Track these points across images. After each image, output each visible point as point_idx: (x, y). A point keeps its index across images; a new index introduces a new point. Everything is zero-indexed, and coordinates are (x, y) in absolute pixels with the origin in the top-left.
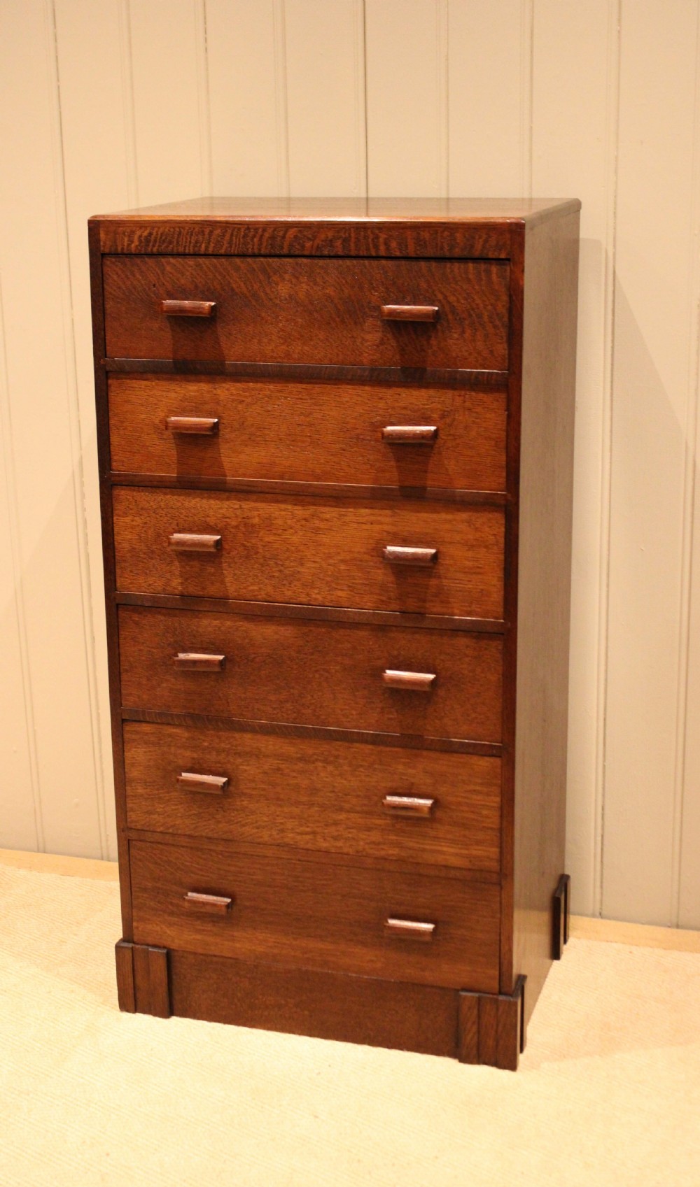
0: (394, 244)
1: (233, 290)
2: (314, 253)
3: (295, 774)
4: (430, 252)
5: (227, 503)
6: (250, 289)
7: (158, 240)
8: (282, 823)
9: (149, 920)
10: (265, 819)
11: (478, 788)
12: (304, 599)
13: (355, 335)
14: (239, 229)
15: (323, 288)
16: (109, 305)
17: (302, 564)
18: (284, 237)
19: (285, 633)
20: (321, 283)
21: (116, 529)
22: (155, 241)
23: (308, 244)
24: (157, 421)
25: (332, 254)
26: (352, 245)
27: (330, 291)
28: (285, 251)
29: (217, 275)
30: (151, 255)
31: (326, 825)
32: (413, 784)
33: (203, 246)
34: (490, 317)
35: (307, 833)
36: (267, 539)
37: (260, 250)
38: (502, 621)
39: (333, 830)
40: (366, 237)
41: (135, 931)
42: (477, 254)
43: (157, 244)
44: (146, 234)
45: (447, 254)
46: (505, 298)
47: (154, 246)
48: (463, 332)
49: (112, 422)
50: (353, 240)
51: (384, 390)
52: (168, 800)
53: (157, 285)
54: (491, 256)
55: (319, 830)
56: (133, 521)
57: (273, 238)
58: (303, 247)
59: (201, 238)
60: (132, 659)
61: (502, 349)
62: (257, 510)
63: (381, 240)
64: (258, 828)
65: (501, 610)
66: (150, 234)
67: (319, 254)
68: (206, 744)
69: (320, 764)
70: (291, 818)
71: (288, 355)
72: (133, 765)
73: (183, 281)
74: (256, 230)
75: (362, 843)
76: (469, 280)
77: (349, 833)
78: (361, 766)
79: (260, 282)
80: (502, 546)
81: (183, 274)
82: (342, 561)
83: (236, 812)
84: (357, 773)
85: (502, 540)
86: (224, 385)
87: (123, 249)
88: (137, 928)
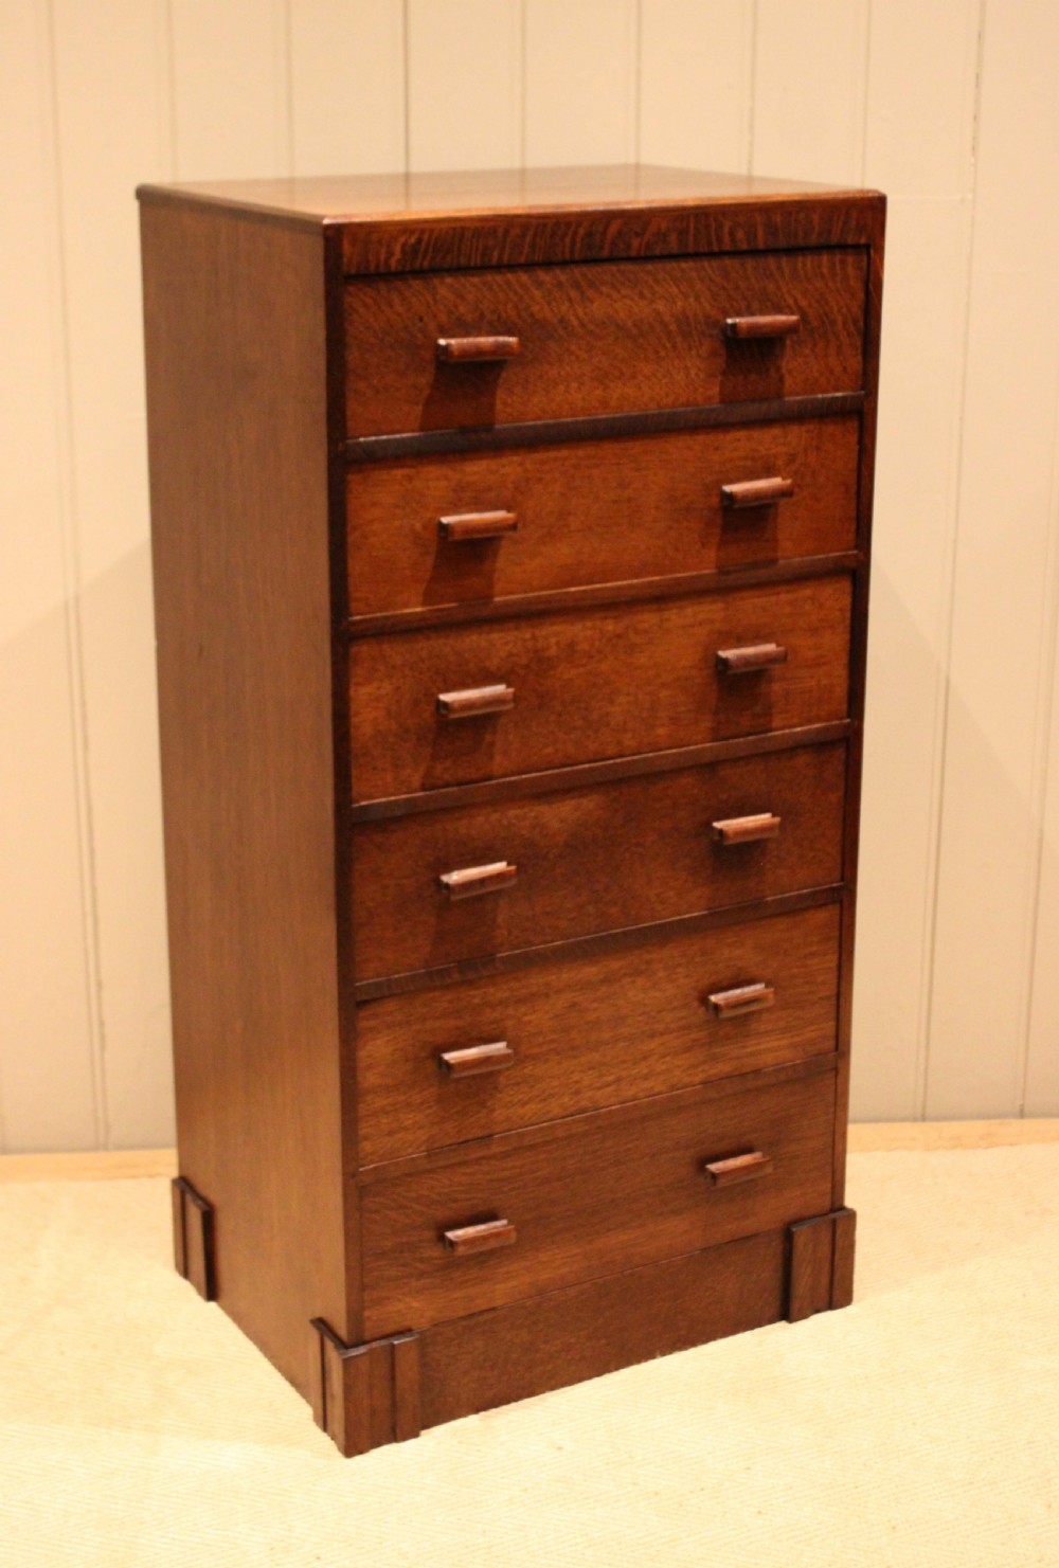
0: (740, 234)
1: (532, 315)
2: (642, 254)
3: (595, 1005)
4: (782, 243)
5: (516, 633)
6: (556, 311)
7: (431, 249)
8: (577, 1082)
9: (388, 1298)
10: (556, 1083)
11: (814, 949)
12: (612, 750)
13: (689, 365)
14: (545, 225)
15: (652, 302)
16: (353, 357)
17: (612, 702)
18: (604, 233)
19: (588, 805)
20: (649, 296)
21: (353, 707)
22: (426, 251)
23: (635, 243)
24: (418, 526)
25: (665, 252)
26: (691, 238)
27: (661, 306)
28: (605, 253)
29: (511, 295)
30: (420, 273)
31: (635, 1063)
32: (740, 969)
33: (496, 254)
34: (845, 323)
35: (608, 1085)
36: (566, 676)
37: (572, 253)
38: (848, 720)
39: (643, 1068)
40: (707, 227)
41: (368, 1324)
42: (834, 240)
43: (430, 255)
44: (413, 240)
45: (801, 242)
46: (861, 295)
47: (424, 258)
48: (815, 345)
49: (350, 539)
50: (692, 230)
51: (721, 437)
52: (422, 1103)
53: (425, 319)
54: (850, 240)
55: (624, 1074)
56: (379, 688)
57: (589, 234)
58: (629, 246)
59: (491, 243)
60: (372, 905)
61: (855, 363)
62: (554, 635)
63: (726, 230)
64: (545, 1100)
65: (844, 707)
66: (419, 241)
67: (649, 254)
68: (476, 1001)
69: (629, 980)
70: (590, 1069)
71: (604, 404)
72: (370, 1067)
73: (462, 309)
74: (568, 224)
75: (677, 1072)
76: (823, 276)
77: (663, 1063)
78: (679, 965)
79: (570, 300)
80: (848, 622)
81: (463, 298)
82: (663, 685)
83: (516, 1088)
84: (674, 976)
85: (848, 615)
86: (515, 458)
87: (378, 266)
88: (369, 1318)
